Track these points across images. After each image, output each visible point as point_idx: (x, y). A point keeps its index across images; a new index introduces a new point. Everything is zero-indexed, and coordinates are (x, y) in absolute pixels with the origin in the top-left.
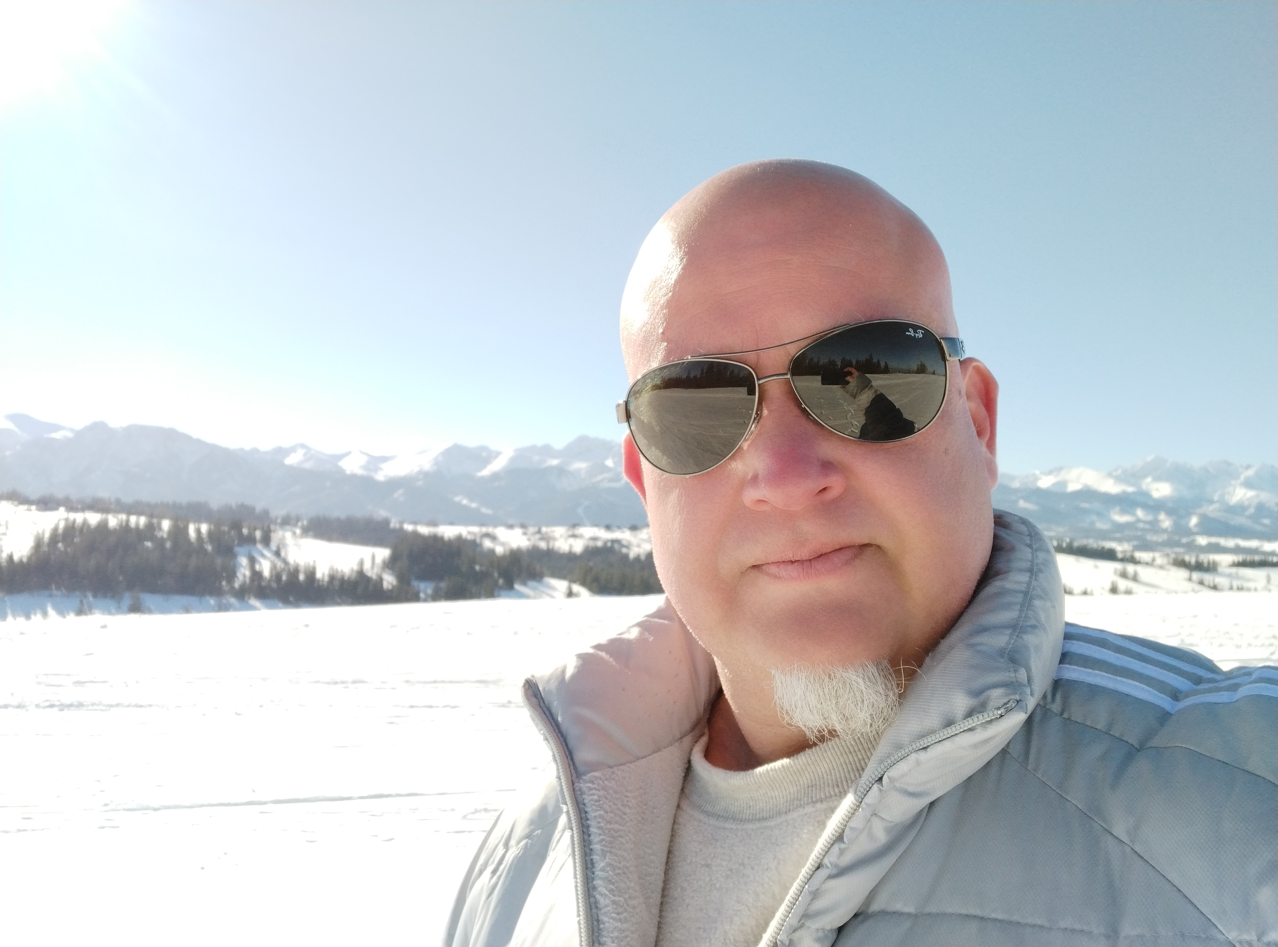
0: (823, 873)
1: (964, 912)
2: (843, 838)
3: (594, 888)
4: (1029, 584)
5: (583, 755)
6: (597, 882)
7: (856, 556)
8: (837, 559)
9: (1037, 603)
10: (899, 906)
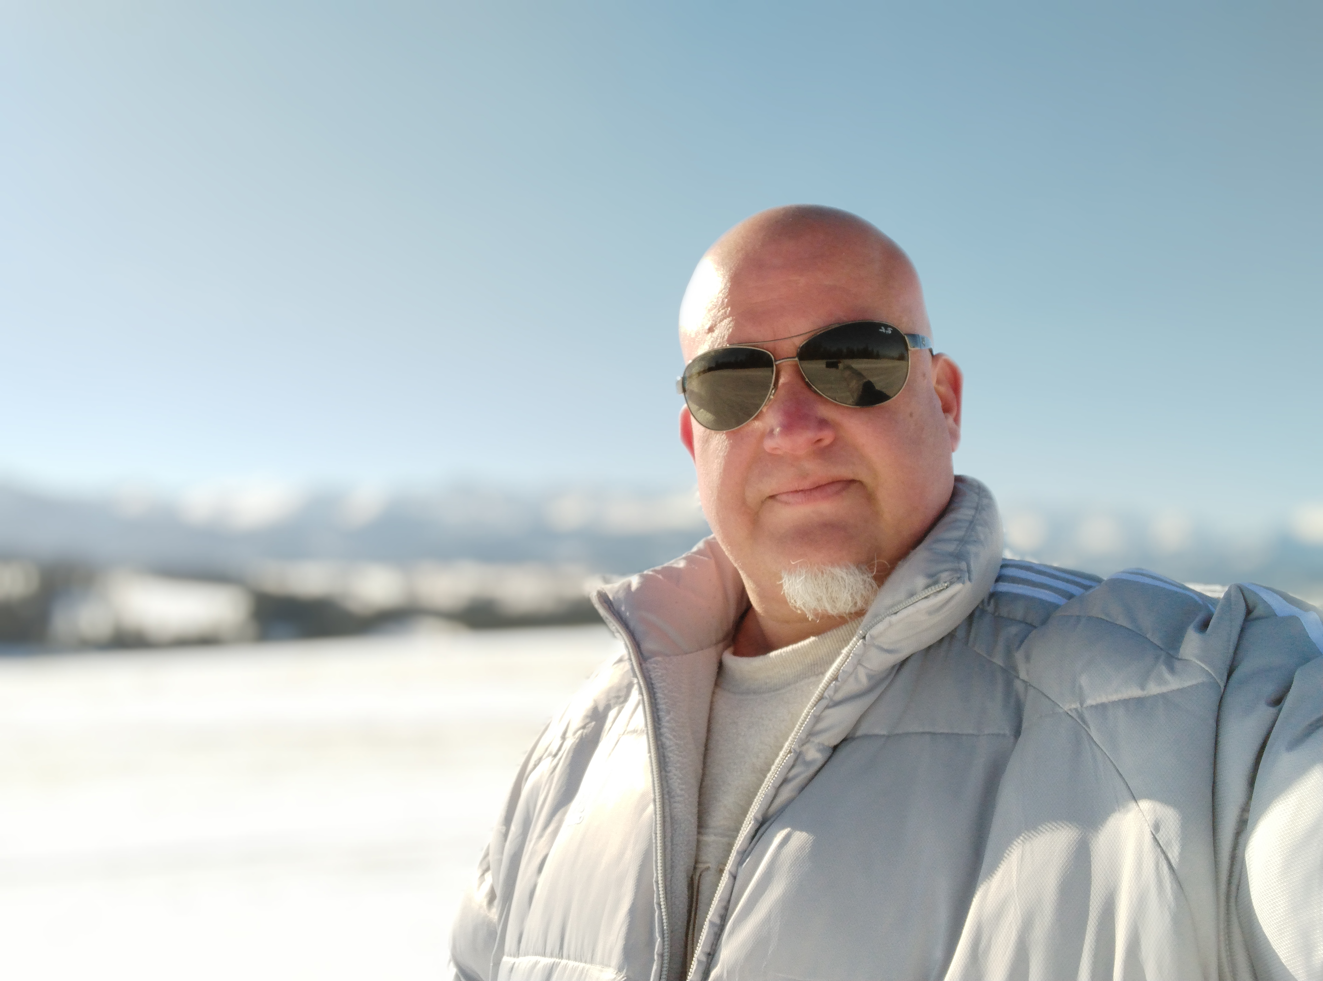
0: (824, 703)
1: (921, 730)
2: (838, 679)
3: (661, 734)
4: (974, 516)
5: (648, 645)
6: (664, 730)
7: (843, 489)
8: (830, 490)
9: (979, 528)
10: (877, 731)
